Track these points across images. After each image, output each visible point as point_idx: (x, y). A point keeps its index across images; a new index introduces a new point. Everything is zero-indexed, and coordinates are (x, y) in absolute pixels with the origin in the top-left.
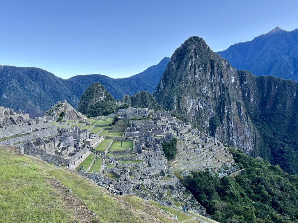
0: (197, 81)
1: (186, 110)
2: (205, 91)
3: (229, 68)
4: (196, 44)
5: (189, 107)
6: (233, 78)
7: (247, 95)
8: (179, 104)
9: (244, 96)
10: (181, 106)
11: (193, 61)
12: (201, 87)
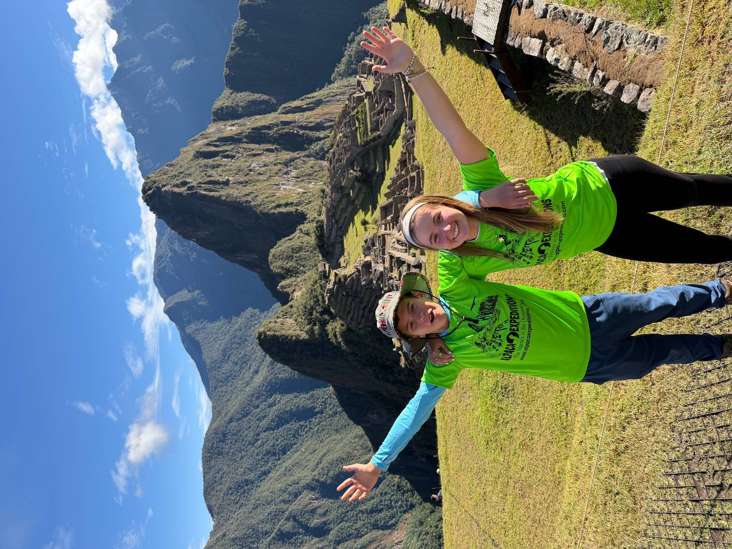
0: (242, 179)
1: (304, 193)
3: (210, 134)
4: (160, 185)
5: (295, 190)
6: (229, 128)
7: (264, 106)
8: (292, 203)
10: (295, 202)
11: (201, 187)
12: (252, 173)
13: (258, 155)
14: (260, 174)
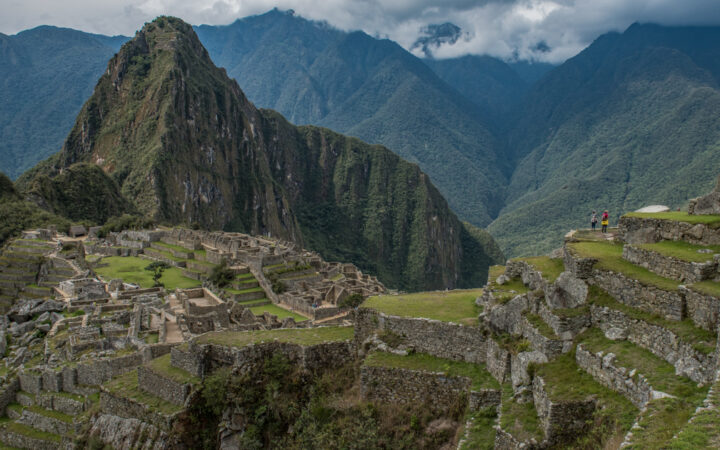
0: (193, 135)
2: (209, 158)
5: (184, 200)
6: (252, 126)
7: (279, 167)
9: (273, 170)
11: (181, 84)
12: (202, 149)
13: (224, 156)
14: (201, 157)
